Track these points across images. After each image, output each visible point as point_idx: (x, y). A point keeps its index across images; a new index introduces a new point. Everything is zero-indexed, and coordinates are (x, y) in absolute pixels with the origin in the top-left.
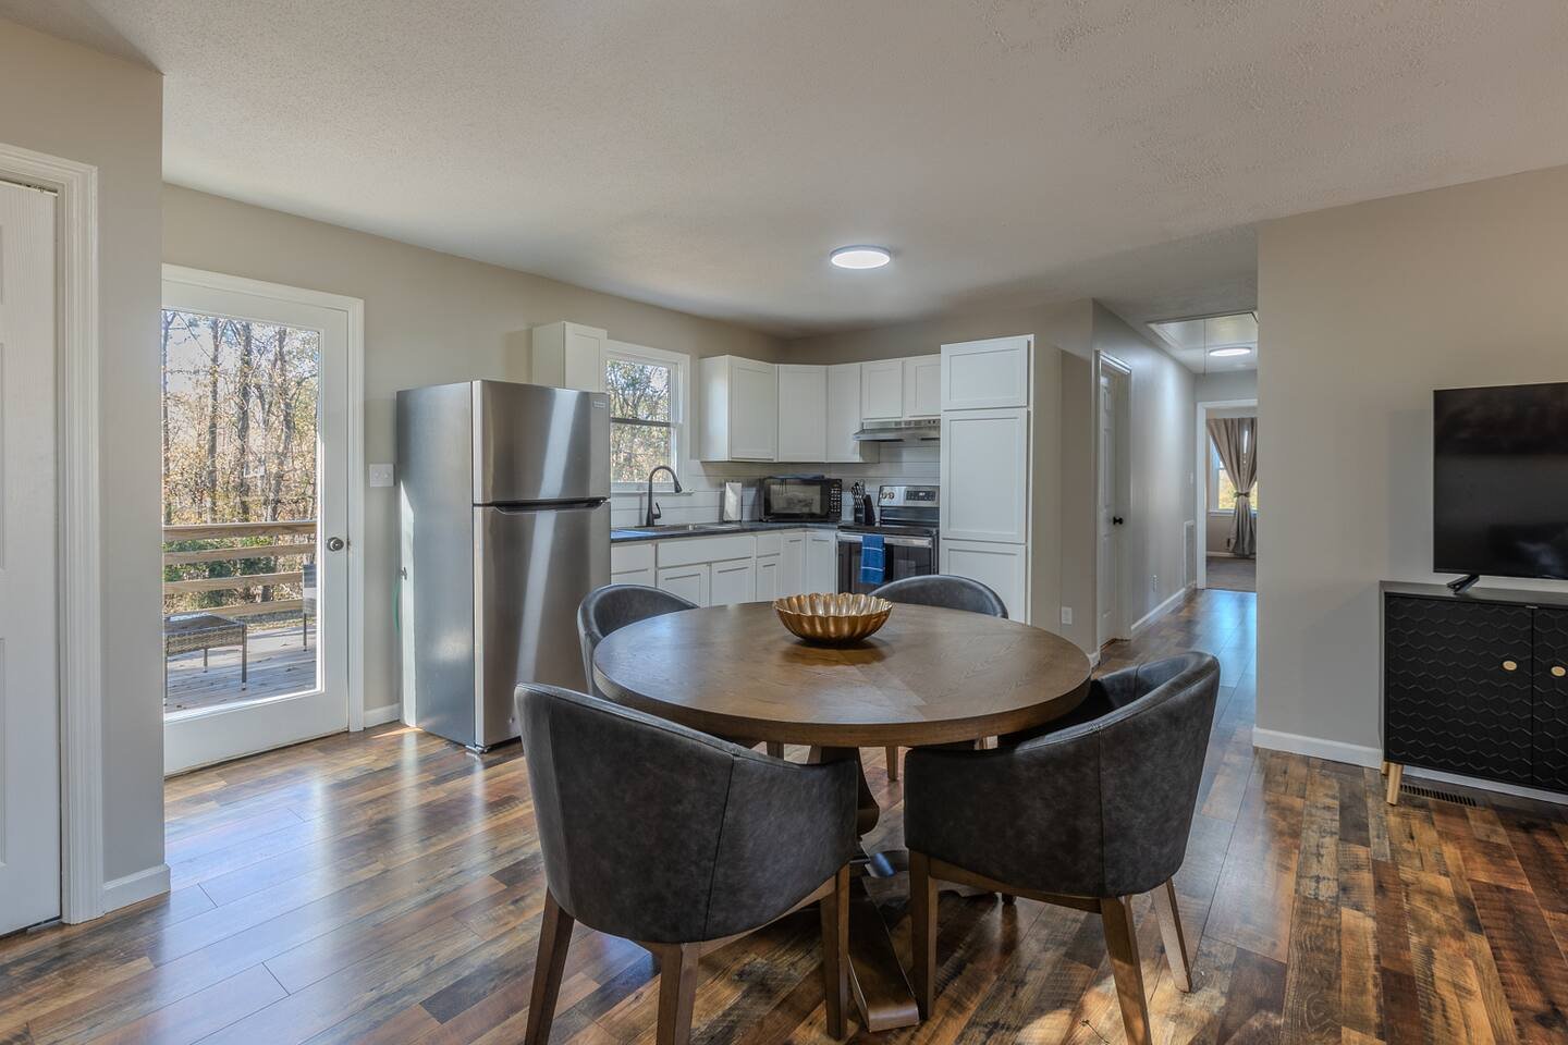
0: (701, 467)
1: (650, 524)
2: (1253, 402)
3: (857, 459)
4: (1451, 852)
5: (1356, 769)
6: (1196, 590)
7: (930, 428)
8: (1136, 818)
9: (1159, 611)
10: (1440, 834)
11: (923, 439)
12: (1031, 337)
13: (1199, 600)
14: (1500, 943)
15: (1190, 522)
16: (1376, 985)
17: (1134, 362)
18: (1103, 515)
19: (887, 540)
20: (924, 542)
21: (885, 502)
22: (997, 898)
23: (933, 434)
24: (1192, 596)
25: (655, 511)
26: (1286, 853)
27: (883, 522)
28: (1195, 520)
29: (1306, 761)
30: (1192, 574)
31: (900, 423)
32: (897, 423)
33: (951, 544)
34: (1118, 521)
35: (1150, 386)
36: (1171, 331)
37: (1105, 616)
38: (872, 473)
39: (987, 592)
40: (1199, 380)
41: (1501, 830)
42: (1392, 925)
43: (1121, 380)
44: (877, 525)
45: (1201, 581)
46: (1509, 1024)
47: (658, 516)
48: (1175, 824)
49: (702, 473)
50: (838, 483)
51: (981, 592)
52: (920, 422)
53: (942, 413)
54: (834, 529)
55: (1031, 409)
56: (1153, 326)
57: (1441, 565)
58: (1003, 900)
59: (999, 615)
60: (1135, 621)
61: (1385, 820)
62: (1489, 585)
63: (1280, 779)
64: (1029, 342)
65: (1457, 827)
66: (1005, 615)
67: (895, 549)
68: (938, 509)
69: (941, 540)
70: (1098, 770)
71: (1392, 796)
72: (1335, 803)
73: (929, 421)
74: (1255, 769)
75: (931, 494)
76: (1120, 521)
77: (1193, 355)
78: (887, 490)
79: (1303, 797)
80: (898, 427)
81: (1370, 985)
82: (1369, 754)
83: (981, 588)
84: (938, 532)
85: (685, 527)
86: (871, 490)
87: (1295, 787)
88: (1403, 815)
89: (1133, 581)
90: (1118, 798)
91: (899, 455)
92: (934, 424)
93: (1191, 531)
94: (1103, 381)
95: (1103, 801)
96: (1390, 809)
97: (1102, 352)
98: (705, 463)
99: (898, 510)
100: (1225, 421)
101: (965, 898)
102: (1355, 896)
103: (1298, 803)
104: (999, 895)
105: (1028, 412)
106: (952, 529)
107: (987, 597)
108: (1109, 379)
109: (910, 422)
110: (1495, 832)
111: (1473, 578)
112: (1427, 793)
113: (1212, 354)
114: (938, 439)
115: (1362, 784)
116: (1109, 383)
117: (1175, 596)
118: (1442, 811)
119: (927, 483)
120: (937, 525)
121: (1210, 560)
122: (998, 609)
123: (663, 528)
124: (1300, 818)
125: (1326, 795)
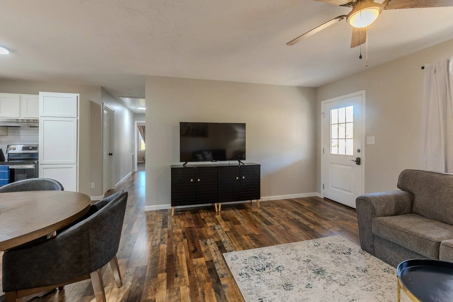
2: (144, 122)
4: (182, 223)
5: (166, 210)
6: (135, 172)
7: (34, 122)
8: (102, 244)
9: (124, 179)
10: (181, 219)
11: (30, 127)
12: (78, 95)
13: (135, 175)
14: (188, 239)
15: (133, 154)
16: (166, 260)
17: (116, 108)
18: (105, 153)
19: (11, 167)
20: (31, 166)
21: (11, 151)
22: (57, 290)
23: (35, 125)
24: (133, 174)
26: (150, 236)
27: (9, 159)
28: (134, 153)
29: (156, 211)
30: (133, 168)
31: (18, 120)
32: (16, 120)
33: (45, 166)
34: (110, 154)
35: (121, 116)
36: (127, 100)
37: (106, 183)
39: (55, 182)
40: (135, 115)
41: (191, 215)
42: (170, 245)
43: (111, 113)
44: (6, 161)
45: (136, 170)
46: (189, 256)
48: (114, 241)
51: (53, 183)
52: (29, 120)
53: (39, 117)
55: (78, 118)
56: (121, 98)
57: (181, 161)
58: (59, 290)
59: (60, 190)
60: (116, 184)
61: (171, 220)
62: (190, 164)
63: (150, 218)
64: (77, 96)
65: (184, 217)
66: (63, 189)
67: (15, 170)
68: (38, 153)
69: (39, 165)
70: (88, 234)
71: (173, 215)
72: (161, 220)
73: (34, 120)
74: (145, 217)
75: (35, 148)
76: (111, 154)
77: (133, 108)
78: (12, 147)
79: (155, 221)
80: (17, 121)
81: (165, 261)
82: (168, 206)
83: (53, 181)
84: (38, 162)
87: (153, 219)
88: (174, 218)
89: (115, 171)
90: (96, 240)
91: (18, 133)
93: (133, 156)
94: (105, 112)
95: (90, 243)
96: (172, 217)
97: (104, 103)
99: (19, 154)
100: (142, 126)
101: (41, 297)
102: (163, 241)
103: (154, 222)
104: (57, 288)
105: (77, 120)
106: (44, 161)
107: (55, 184)
108: (107, 112)
109: (24, 120)
110: (190, 216)
111: (186, 163)
112: (179, 211)
113: (138, 108)
114: (38, 127)
115: (167, 213)
116: (107, 113)
117: (129, 174)
118: (181, 214)
119: (33, 144)
120: (37, 159)
121: (138, 164)
122: (60, 187)
124: (154, 226)
125: (160, 218)
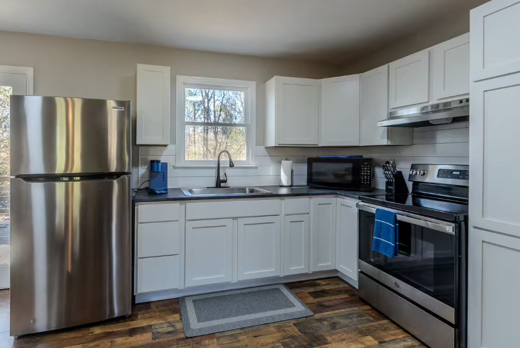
0: (265, 150)
1: (218, 185)
3: (385, 142)
7: (461, 107)
11: (455, 120)
19: (400, 217)
25: (222, 178)
31: (428, 107)
32: (422, 108)
38: (406, 152)
47: (225, 181)
49: (267, 154)
50: (371, 163)
52: (450, 103)
54: (356, 198)
73: (461, 102)
80: (424, 110)
84: (466, 219)
85: (243, 190)
86: (404, 168)
91: (433, 138)
92: (465, 103)
98: (266, 148)
106: (486, 218)
109: (438, 105)
114: (468, 118)
119: (460, 162)
123: (233, 190)
